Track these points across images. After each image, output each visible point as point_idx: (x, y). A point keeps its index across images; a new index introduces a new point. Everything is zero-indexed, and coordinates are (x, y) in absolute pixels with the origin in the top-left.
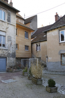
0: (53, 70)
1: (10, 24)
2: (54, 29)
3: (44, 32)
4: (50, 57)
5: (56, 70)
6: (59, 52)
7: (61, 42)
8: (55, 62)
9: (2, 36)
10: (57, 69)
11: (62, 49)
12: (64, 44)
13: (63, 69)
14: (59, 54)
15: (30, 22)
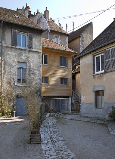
0: (87, 115)
1: (33, 51)
2: (87, 54)
3: (77, 59)
4: (83, 96)
5: (90, 116)
6: (93, 89)
7: (96, 73)
8: (89, 103)
9: (22, 69)
10: (91, 114)
11: (96, 85)
12: (98, 77)
13: (97, 114)
14: (93, 92)
15: (78, 37)
